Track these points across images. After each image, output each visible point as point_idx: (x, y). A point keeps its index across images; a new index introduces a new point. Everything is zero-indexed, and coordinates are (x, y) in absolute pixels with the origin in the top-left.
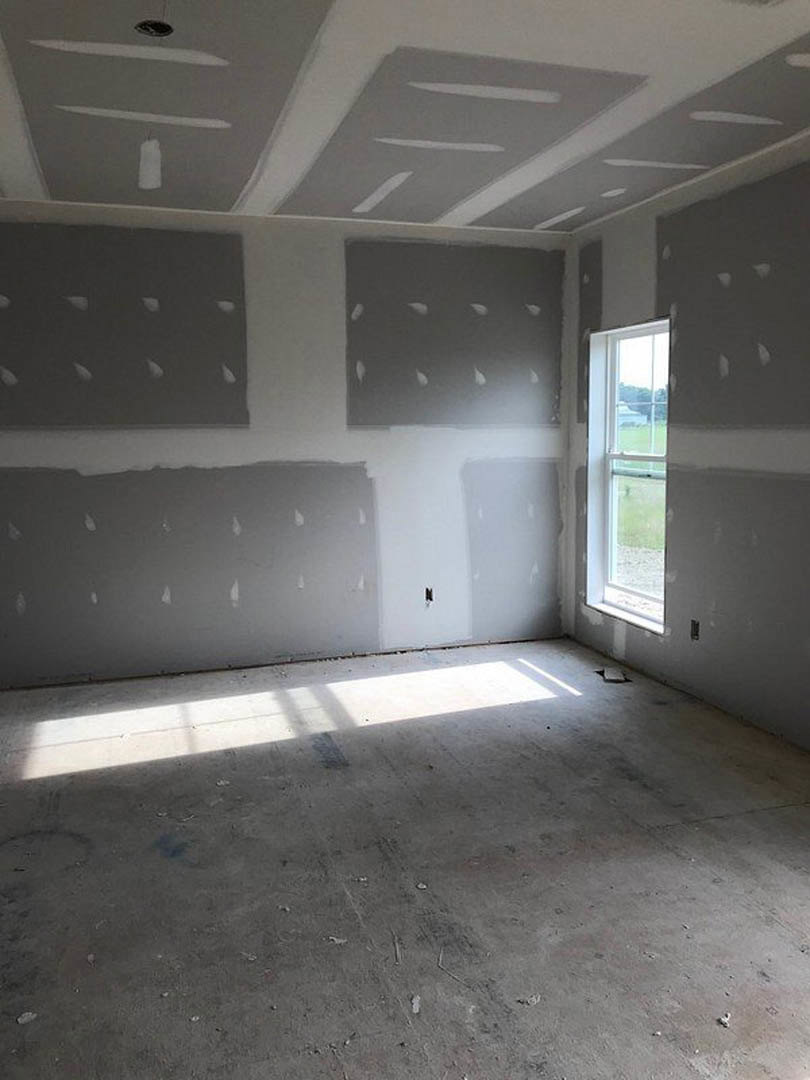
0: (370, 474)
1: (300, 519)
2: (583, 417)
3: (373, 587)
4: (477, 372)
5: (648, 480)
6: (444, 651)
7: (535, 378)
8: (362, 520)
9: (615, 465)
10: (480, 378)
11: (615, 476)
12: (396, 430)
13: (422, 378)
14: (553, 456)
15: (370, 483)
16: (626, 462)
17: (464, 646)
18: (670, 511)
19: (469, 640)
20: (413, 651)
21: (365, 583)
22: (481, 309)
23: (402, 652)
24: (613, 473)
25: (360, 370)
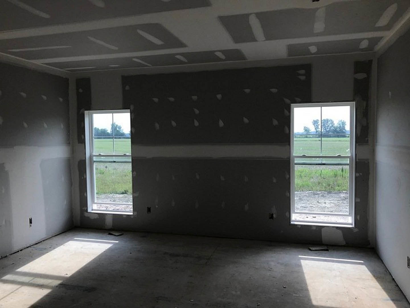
2: (83, 142)
4: (45, 123)
5: (114, 163)
6: (37, 245)
7: (62, 126)
9: (95, 159)
10: (45, 126)
11: (95, 163)
14: (69, 156)
16: (102, 157)
17: (43, 241)
18: (135, 173)
19: (46, 237)
20: (25, 249)
21: (5, 221)
22: (45, 97)
23: (21, 250)
24: (94, 162)
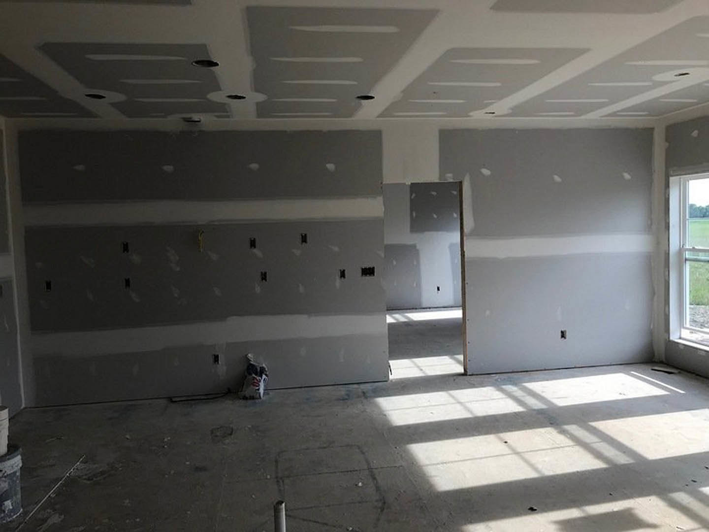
0: (418, 247)
1: (395, 263)
3: (419, 285)
8: (415, 263)
12: (427, 233)
13: (435, 216)
15: (418, 250)
25: (414, 214)
